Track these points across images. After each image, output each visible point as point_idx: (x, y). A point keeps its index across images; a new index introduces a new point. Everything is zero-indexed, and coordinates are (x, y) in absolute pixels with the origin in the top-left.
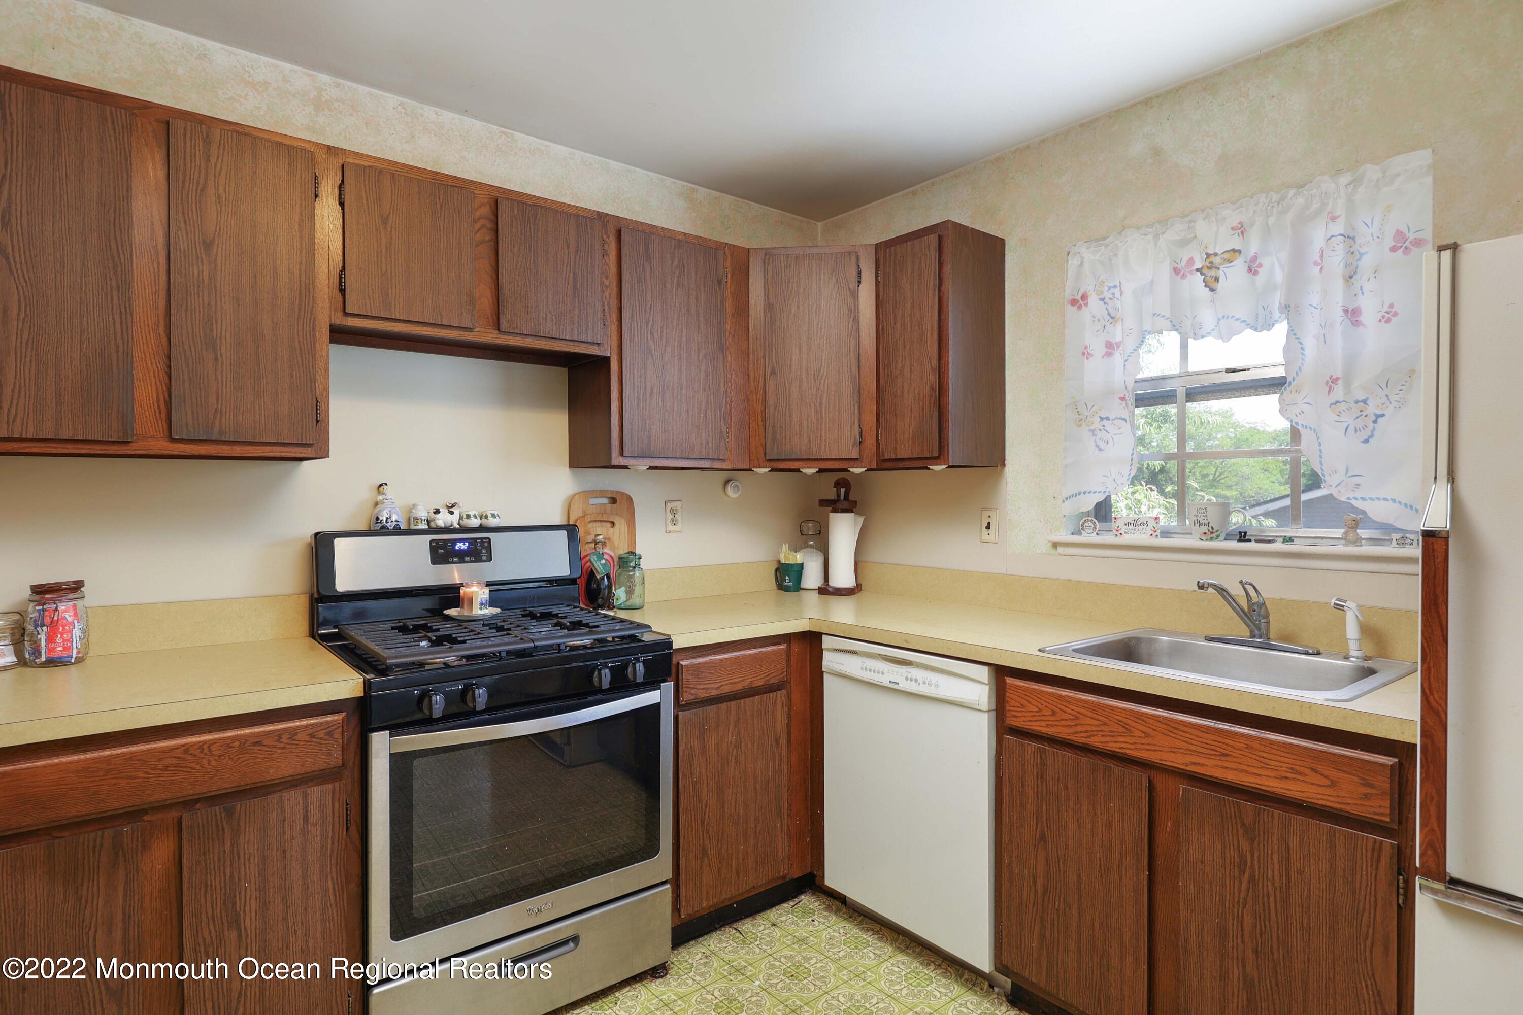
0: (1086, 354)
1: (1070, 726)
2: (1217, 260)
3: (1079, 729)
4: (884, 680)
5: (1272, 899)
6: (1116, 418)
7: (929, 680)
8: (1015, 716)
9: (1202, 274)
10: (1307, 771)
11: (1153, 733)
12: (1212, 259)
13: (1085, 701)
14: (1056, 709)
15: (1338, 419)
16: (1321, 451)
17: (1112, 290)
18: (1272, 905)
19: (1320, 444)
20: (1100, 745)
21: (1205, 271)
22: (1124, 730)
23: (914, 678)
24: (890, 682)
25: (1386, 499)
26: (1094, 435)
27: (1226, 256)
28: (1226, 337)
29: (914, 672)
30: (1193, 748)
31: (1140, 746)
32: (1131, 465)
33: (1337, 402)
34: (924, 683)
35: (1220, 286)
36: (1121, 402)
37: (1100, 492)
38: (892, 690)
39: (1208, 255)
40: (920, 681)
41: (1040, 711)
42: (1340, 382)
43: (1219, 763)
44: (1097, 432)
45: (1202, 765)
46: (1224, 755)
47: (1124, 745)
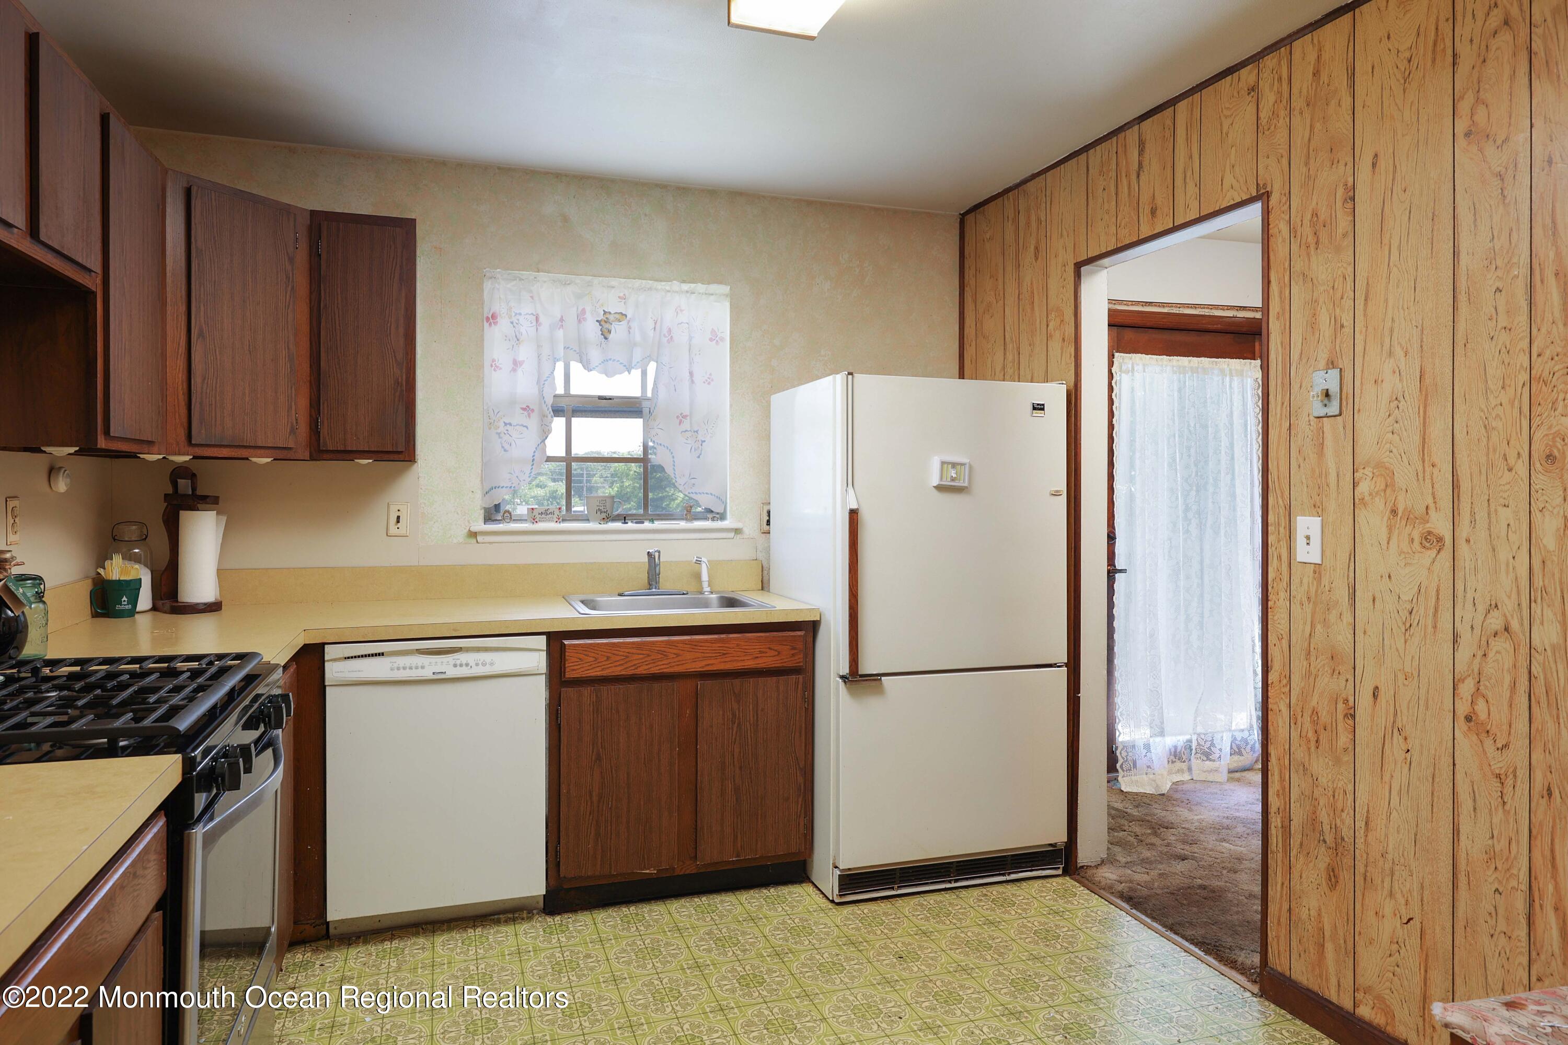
0: (495, 366)
1: (622, 665)
2: (611, 318)
3: (629, 664)
4: (427, 674)
5: (749, 732)
6: (517, 425)
7: (482, 661)
8: (573, 670)
9: (600, 325)
10: (768, 650)
11: (681, 652)
12: (608, 316)
13: (633, 643)
14: (609, 655)
15: (686, 441)
16: (674, 461)
17: (518, 317)
18: (749, 735)
19: (673, 457)
20: (644, 672)
21: (603, 323)
22: (662, 656)
23: (464, 662)
24: (434, 673)
25: (707, 493)
26: (500, 437)
27: (617, 316)
28: (609, 374)
29: (462, 657)
30: (708, 655)
31: (673, 664)
32: (533, 465)
33: (686, 431)
34: (477, 665)
35: (611, 337)
36: (522, 412)
37: (507, 487)
38: (439, 680)
39: (605, 312)
40: (472, 663)
41: (596, 659)
42: (688, 418)
43: (722, 660)
44: (502, 435)
45: (712, 664)
46: (724, 654)
47: (662, 667)
